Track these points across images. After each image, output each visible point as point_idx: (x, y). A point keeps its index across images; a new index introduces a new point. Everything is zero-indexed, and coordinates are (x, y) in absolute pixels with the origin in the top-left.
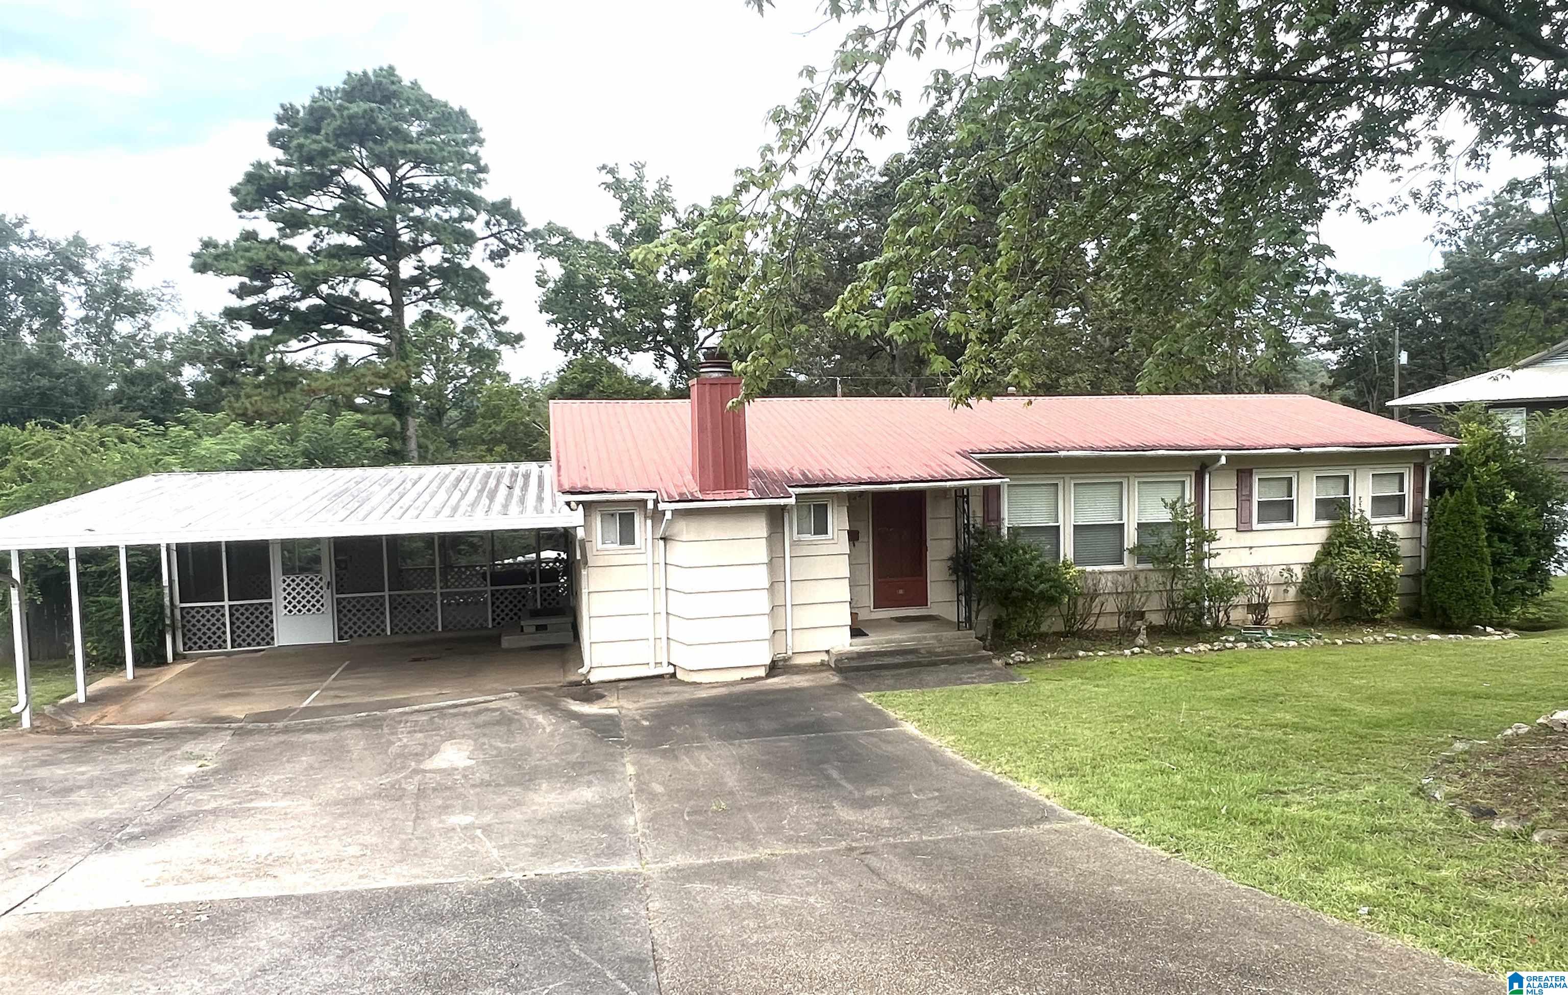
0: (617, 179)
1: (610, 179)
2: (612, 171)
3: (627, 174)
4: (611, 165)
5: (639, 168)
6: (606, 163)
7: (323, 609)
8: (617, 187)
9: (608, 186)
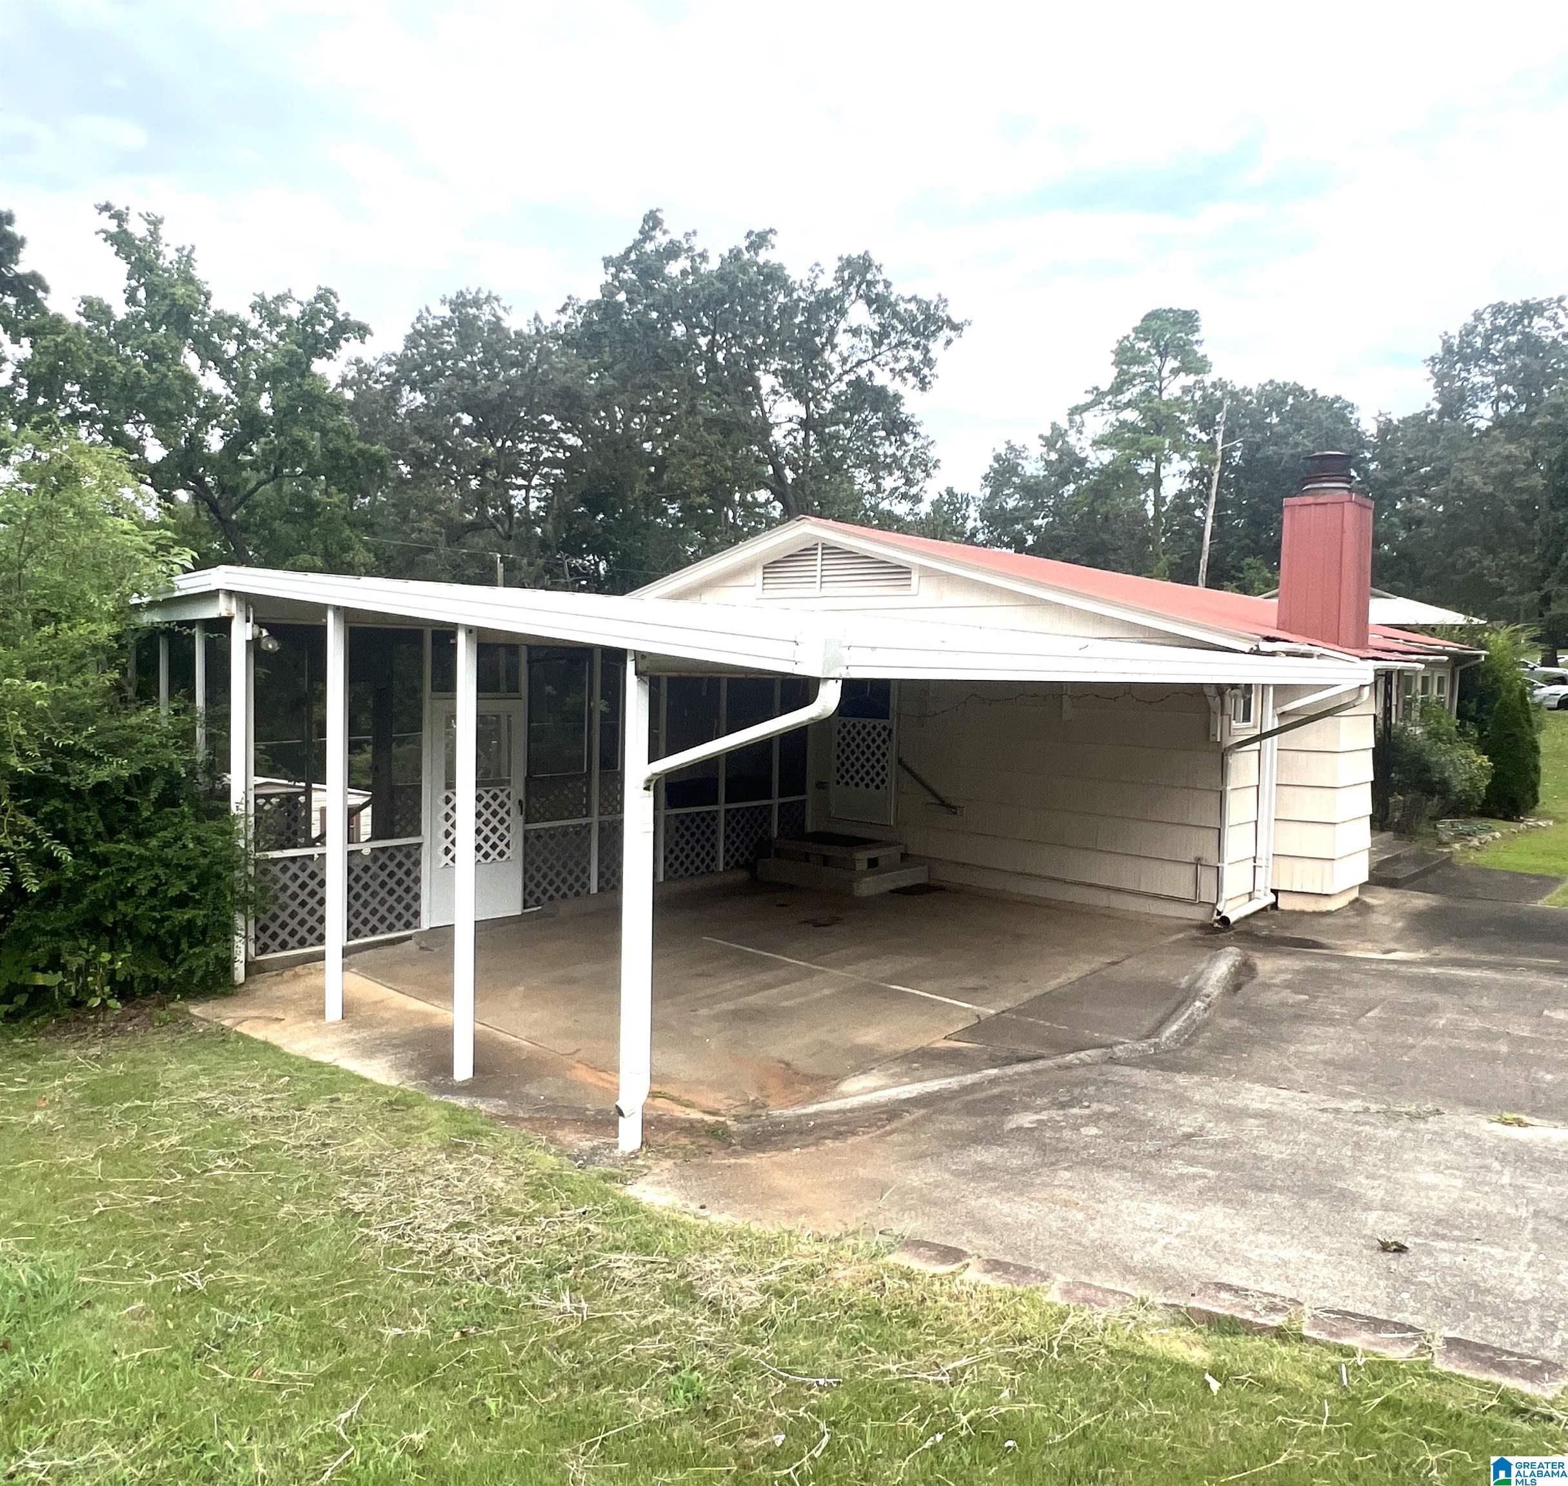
0: (125, 231)
1: (112, 226)
2: (119, 217)
3: (138, 228)
4: (119, 206)
5: (155, 223)
6: (113, 202)
7: (508, 853)
8: (121, 241)
9: (110, 238)
